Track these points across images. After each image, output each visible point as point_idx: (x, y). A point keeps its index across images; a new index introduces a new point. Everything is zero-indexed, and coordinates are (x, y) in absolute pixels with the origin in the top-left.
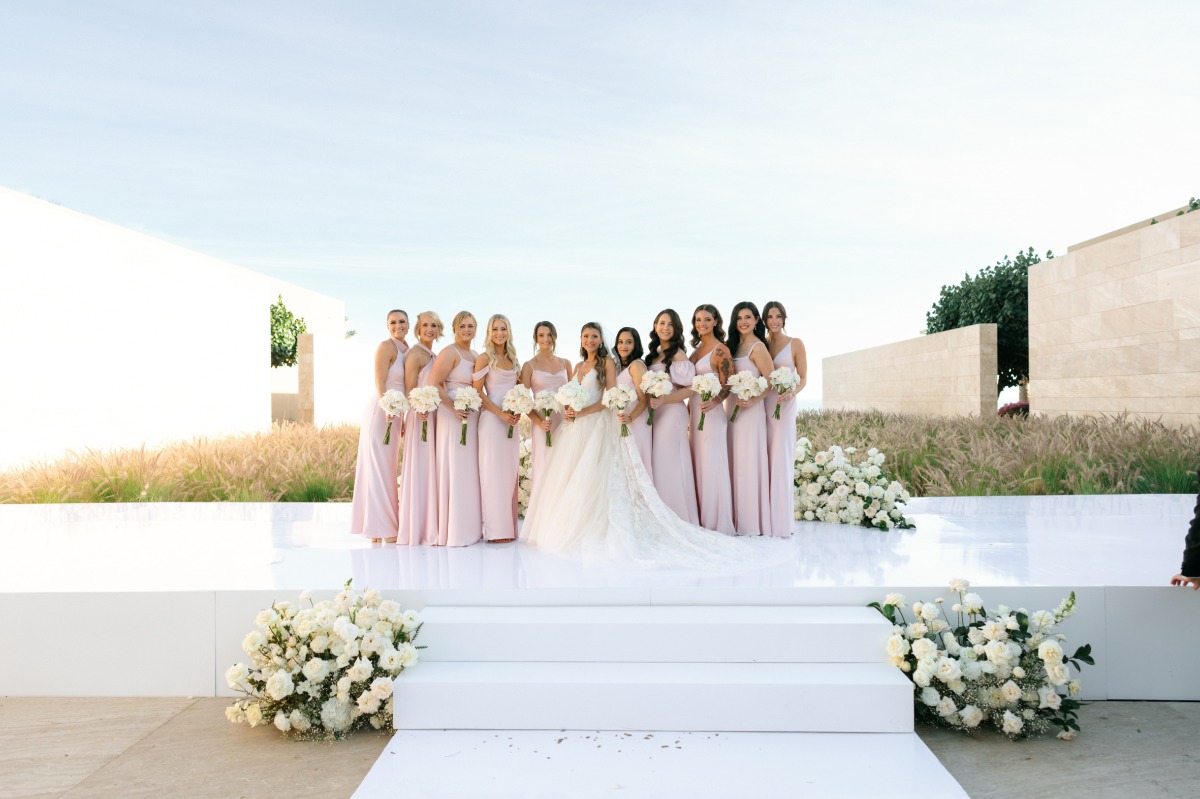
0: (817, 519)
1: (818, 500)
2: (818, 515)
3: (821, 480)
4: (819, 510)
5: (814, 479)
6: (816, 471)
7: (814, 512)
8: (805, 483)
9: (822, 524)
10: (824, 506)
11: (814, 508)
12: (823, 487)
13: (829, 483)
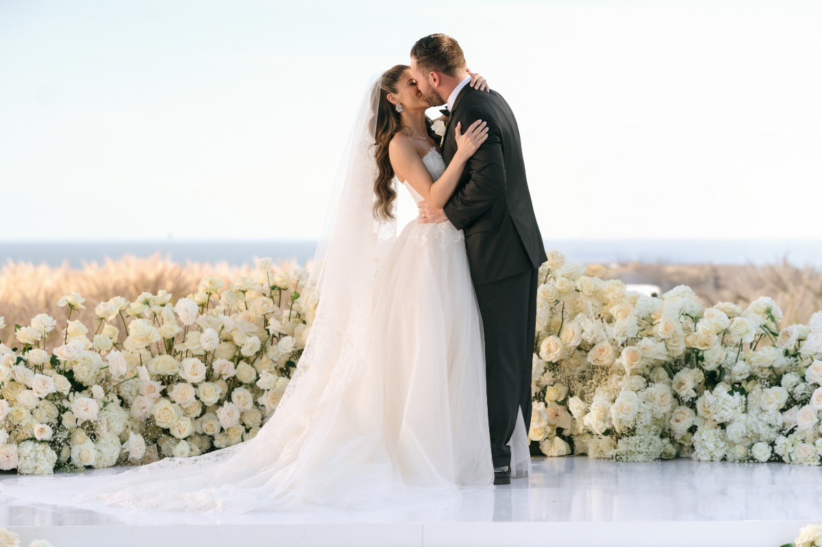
0: (776, 459)
1: (780, 419)
2: (778, 450)
3: (789, 379)
4: (781, 440)
5: (776, 381)
6: (781, 362)
7: (772, 444)
8: (758, 386)
9: (785, 467)
10: (792, 431)
11: (773, 436)
12: (791, 394)
13: (802, 386)
